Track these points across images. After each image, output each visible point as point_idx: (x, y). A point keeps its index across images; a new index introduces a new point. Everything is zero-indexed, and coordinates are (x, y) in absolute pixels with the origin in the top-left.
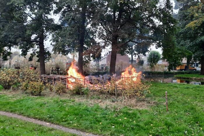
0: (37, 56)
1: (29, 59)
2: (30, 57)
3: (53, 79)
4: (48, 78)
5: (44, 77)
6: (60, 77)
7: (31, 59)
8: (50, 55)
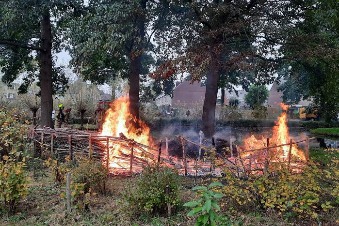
0: (38, 84)
1: (19, 89)
2: (23, 85)
3: (69, 140)
4: (55, 137)
5: (45, 135)
6: (90, 136)
7: (23, 89)
8: (67, 82)
